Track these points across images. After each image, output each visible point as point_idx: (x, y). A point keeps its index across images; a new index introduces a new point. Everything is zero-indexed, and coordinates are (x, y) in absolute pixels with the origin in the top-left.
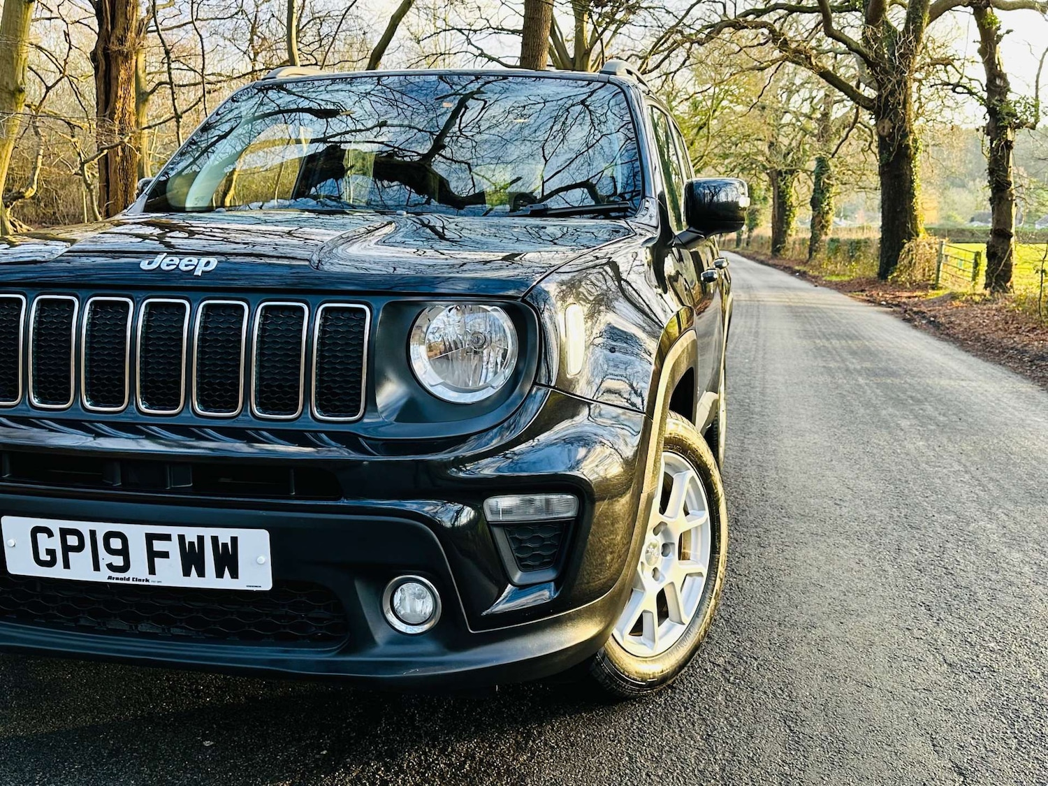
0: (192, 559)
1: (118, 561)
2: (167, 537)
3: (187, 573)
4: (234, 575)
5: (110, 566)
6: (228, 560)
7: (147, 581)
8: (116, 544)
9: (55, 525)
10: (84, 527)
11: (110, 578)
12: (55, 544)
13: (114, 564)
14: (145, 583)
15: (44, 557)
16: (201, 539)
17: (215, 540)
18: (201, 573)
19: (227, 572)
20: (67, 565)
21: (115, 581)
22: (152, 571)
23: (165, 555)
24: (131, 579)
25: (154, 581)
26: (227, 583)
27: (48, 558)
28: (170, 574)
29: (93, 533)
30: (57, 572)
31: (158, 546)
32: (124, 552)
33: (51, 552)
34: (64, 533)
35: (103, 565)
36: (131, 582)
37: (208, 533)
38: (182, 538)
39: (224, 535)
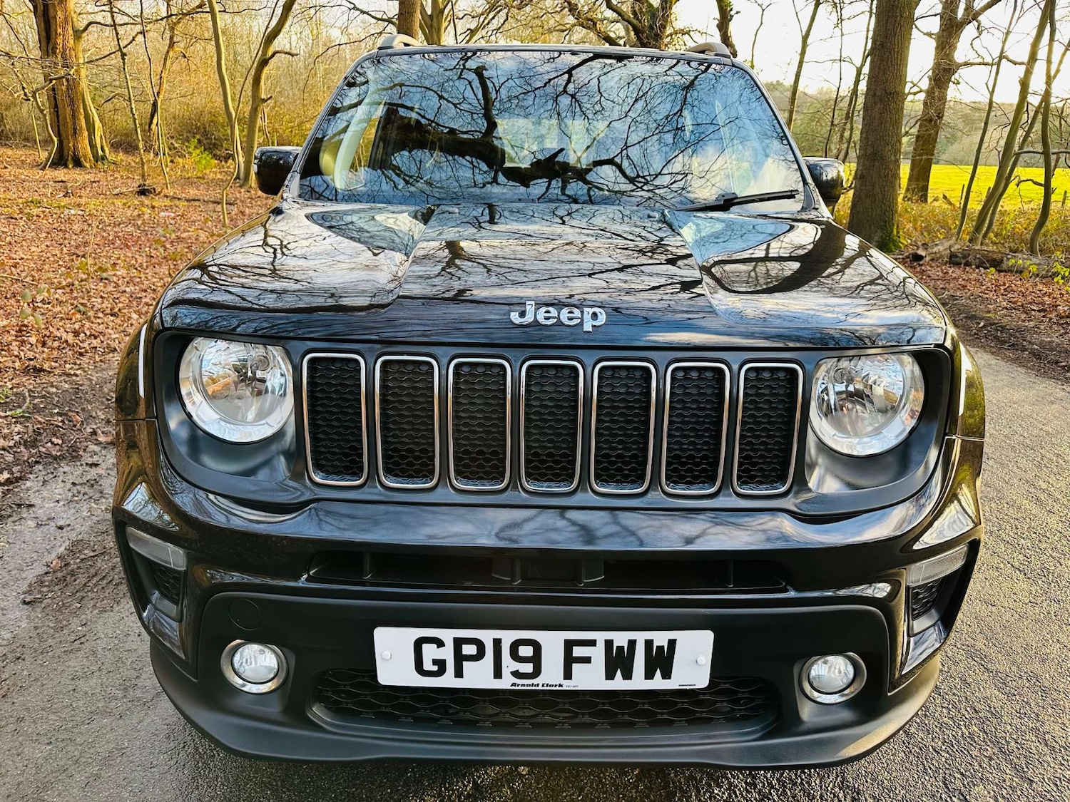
0: (618, 661)
1: (528, 668)
2: (592, 643)
3: (610, 676)
4: (667, 675)
5: (516, 674)
6: (661, 661)
7: (560, 686)
8: (526, 651)
9: (448, 635)
10: (487, 636)
11: (514, 684)
12: (447, 653)
13: (520, 671)
14: (557, 688)
15: (428, 666)
16: (632, 643)
17: (649, 643)
18: (628, 676)
19: (658, 673)
20: (459, 673)
21: (520, 688)
22: (568, 675)
23: (587, 660)
24: (541, 685)
25: (568, 685)
26: (658, 683)
27: (435, 668)
28: (590, 677)
29: (497, 643)
30: (448, 681)
31: (578, 651)
32: (536, 659)
33: (441, 664)
34: (458, 643)
35: (506, 672)
36: (540, 688)
37: (641, 637)
38: (609, 644)
39: (661, 638)
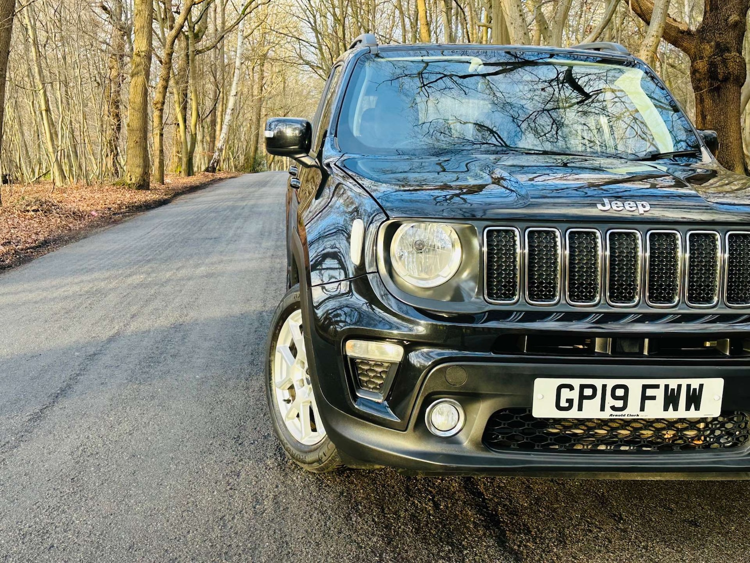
0: (671, 399)
1: (620, 404)
2: (657, 387)
3: (666, 409)
4: (697, 408)
5: (613, 408)
6: (694, 399)
7: (638, 415)
8: (620, 392)
9: (576, 383)
10: (598, 383)
11: (611, 415)
12: (575, 395)
13: (616, 406)
14: (636, 417)
15: (563, 404)
16: (679, 386)
18: (676, 409)
19: (693, 406)
20: (580, 408)
21: (614, 417)
22: (642, 409)
23: (653, 398)
24: (626, 415)
25: (643, 415)
26: (692, 414)
27: (567, 405)
28: (655, 410)
29: (604, 387)
30: (573, 414)
31: (649, 392)
32: (625, 398)
33: (570, 401)
34: (583, 387)
35: (607, 407)
36: (626, 417)
37: (684, 382)
39: (695, 383)
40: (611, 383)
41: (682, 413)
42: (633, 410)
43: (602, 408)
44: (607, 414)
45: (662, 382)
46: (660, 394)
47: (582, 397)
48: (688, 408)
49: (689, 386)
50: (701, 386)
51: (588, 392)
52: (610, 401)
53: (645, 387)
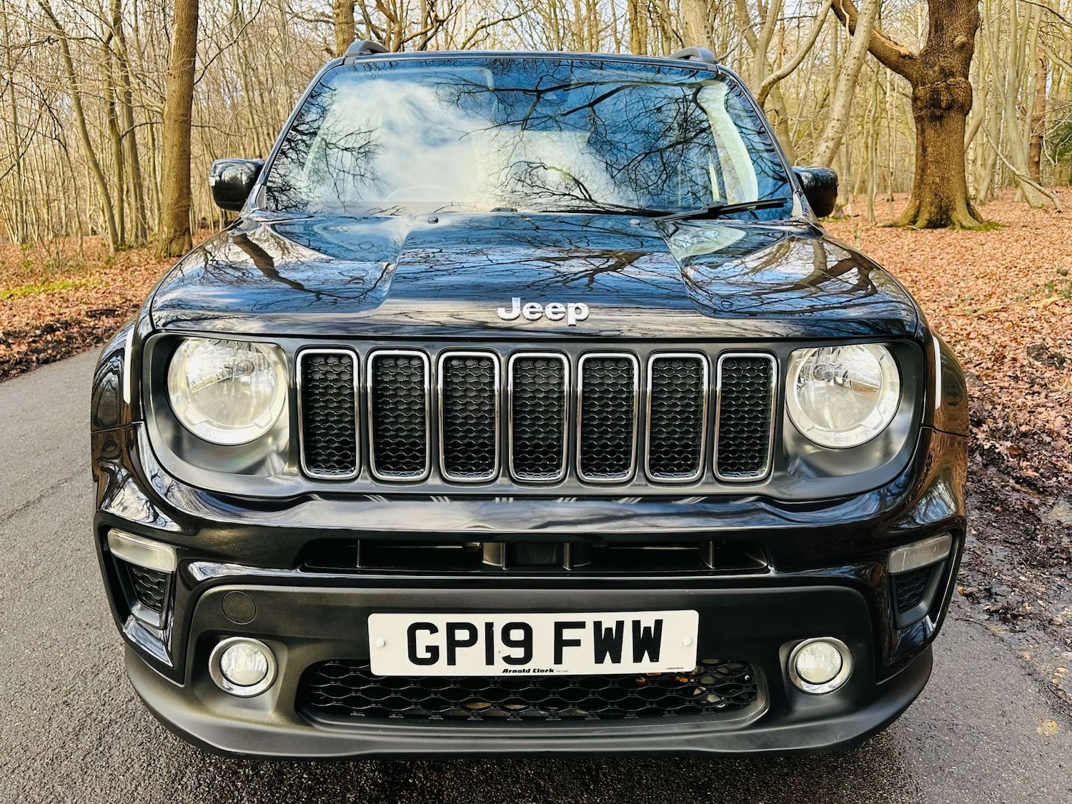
0: (607, 644)
1: (519, 653)
2: (581, 625)
3: (599, 659)
4: (654, 657)
5: (508, 659)
6: (648, 643)
7: (551, 671)
8: (517, 635)
9: (441, 620)
10: (479, 620)
11: (506, 671)
12: (440, 640)
13: (512, 656)
14: (548, 674)
15: (422, 653)
16: (620, 625)
18: (616, 659)
19: (646, 655)
20: (451, 660)
21: (512, 674)
22: (558, 659)
23: (576, 643)
24: (532, 671)
25: (559, 670)
26: (646, 666)
27: (428, 655)
28: (580, 662)
29: (489, 627)
30: (440, 669)
31: (568, 634)
32: (527, 644)
33: (433, 650)
34: (451, 628)
35: (498, 657)
36: (531, 673)
37: (628, 618)
38: (598, 625)
39: (648, 619)
40: (500, 620)
41: (627, 666)
42: (542, 662)
43: (490, 660)
44: (498, 669)
45: (589, 618)
46: (587, 636)
47: (453, 644)
48: (637, 658)
49: (636, 624)
50: (659, 624)
51: (462, 635)
52: (501, 649)
53: (559, 627)
